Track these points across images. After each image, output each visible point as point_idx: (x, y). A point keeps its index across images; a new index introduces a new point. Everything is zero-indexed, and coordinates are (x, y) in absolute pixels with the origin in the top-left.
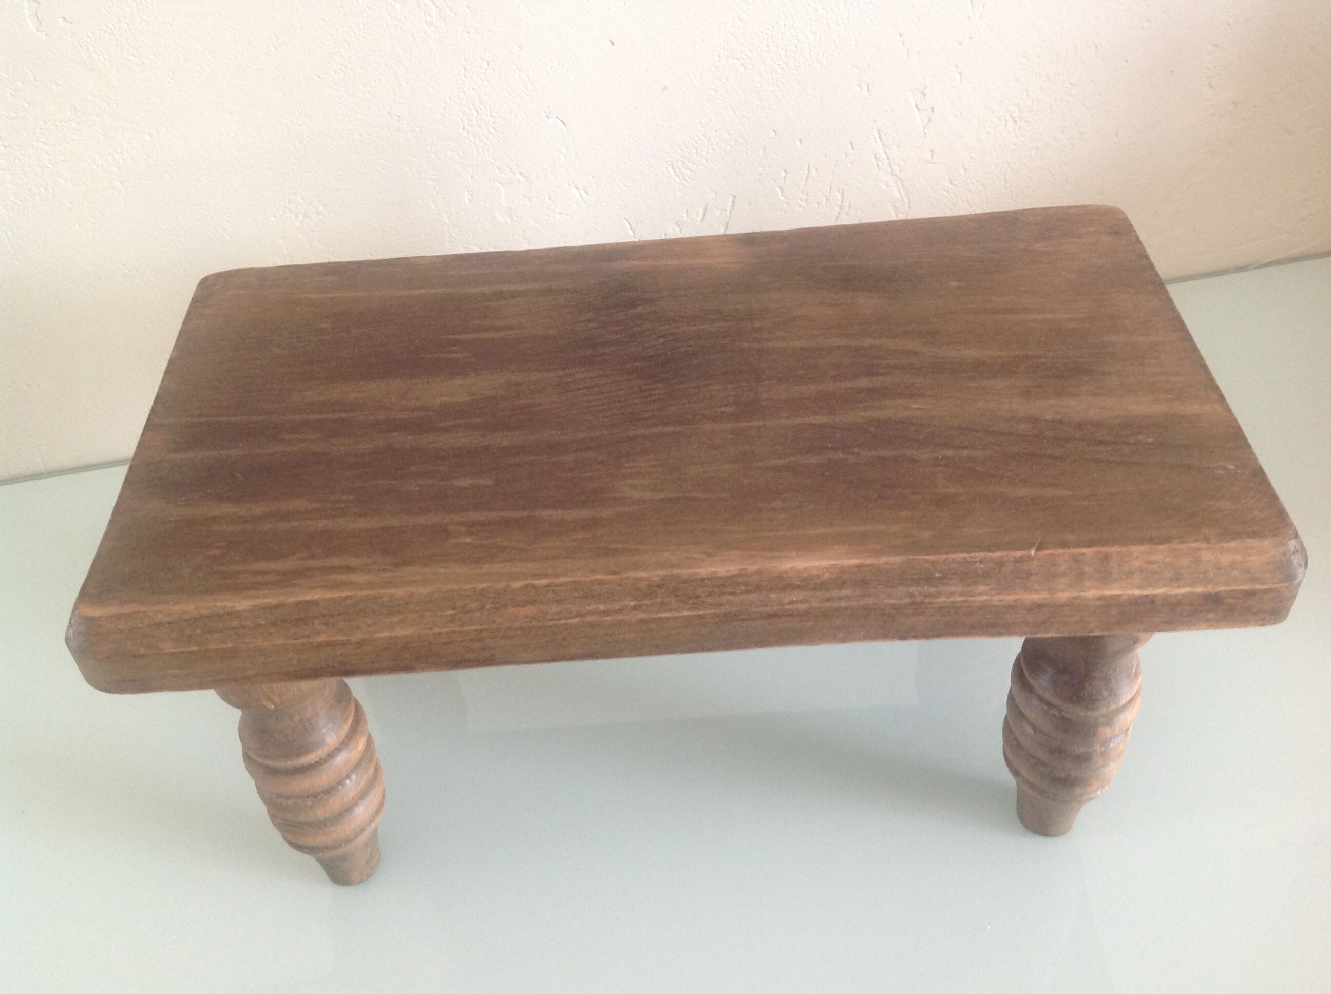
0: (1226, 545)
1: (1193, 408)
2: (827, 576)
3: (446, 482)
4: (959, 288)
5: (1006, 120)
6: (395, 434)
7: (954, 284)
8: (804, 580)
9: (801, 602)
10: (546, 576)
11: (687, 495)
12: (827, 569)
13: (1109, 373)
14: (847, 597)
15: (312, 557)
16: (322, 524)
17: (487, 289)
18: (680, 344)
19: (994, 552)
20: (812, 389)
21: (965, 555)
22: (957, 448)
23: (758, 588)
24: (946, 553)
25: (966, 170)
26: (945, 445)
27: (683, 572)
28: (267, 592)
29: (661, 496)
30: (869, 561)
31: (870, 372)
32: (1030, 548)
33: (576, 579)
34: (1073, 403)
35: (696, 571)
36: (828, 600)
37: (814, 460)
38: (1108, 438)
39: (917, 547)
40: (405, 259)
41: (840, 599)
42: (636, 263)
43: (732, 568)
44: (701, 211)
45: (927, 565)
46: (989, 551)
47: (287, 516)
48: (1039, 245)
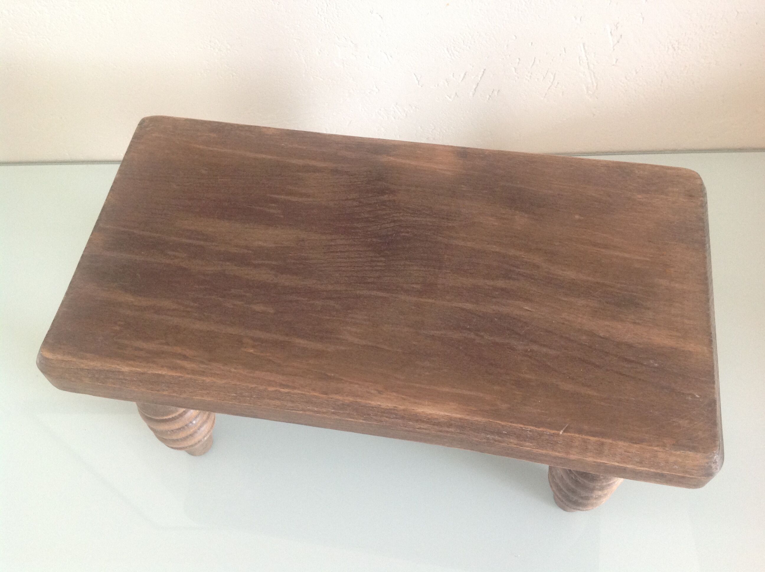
0: (674, 452)
1: (691, 347)
2: (442, 420)
3: (248, 306)
4: (579, 221)
5: (668, 48)
6: (228, 263)
7: (577, 217)
8: (429, 419)
9: (426, 429)
10: (287, 386)
11: (378, 346)
12: (443, 417)
13: (649, 309)
14: (452, 432)
15: (167, 344)
16: (176, 321)
17: (301, 162)
18: (402, 230)
19: (539, 428)
20: (468, 282)
21: (522, 426)
22: (541, 345)
23: (403, 418)
24: (511, 422)
25: (637, 73)
26: (535, 342)
27: (363, 401)
28: (138, 363)
29: (364, 342)
30: (468, 417)
31: (507, 276)
32: (560, 430)
33: (303, 393)
34: (620, 326)
35: (370, 402)
36: (441, 431)
37: (456, 335)
38: (632, 358)
39: (496, 414)
40: (259, 127)
41: (447, 432)
42: (392, 159)
43: (389, 405)
44: (462, 75)
45: (499, 426)
46: (536, 426)
47: (158, 311)
48: (640, 196)
